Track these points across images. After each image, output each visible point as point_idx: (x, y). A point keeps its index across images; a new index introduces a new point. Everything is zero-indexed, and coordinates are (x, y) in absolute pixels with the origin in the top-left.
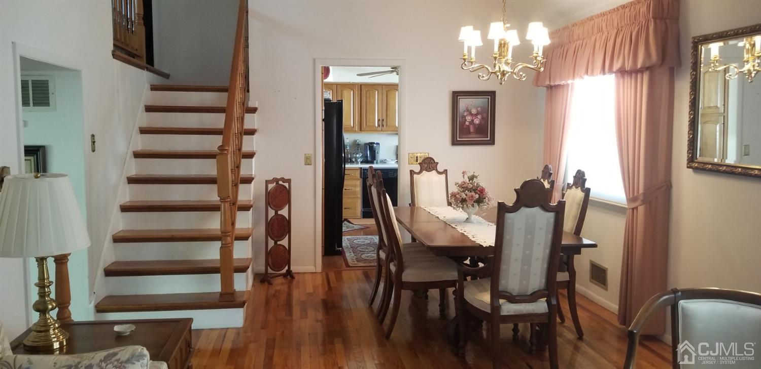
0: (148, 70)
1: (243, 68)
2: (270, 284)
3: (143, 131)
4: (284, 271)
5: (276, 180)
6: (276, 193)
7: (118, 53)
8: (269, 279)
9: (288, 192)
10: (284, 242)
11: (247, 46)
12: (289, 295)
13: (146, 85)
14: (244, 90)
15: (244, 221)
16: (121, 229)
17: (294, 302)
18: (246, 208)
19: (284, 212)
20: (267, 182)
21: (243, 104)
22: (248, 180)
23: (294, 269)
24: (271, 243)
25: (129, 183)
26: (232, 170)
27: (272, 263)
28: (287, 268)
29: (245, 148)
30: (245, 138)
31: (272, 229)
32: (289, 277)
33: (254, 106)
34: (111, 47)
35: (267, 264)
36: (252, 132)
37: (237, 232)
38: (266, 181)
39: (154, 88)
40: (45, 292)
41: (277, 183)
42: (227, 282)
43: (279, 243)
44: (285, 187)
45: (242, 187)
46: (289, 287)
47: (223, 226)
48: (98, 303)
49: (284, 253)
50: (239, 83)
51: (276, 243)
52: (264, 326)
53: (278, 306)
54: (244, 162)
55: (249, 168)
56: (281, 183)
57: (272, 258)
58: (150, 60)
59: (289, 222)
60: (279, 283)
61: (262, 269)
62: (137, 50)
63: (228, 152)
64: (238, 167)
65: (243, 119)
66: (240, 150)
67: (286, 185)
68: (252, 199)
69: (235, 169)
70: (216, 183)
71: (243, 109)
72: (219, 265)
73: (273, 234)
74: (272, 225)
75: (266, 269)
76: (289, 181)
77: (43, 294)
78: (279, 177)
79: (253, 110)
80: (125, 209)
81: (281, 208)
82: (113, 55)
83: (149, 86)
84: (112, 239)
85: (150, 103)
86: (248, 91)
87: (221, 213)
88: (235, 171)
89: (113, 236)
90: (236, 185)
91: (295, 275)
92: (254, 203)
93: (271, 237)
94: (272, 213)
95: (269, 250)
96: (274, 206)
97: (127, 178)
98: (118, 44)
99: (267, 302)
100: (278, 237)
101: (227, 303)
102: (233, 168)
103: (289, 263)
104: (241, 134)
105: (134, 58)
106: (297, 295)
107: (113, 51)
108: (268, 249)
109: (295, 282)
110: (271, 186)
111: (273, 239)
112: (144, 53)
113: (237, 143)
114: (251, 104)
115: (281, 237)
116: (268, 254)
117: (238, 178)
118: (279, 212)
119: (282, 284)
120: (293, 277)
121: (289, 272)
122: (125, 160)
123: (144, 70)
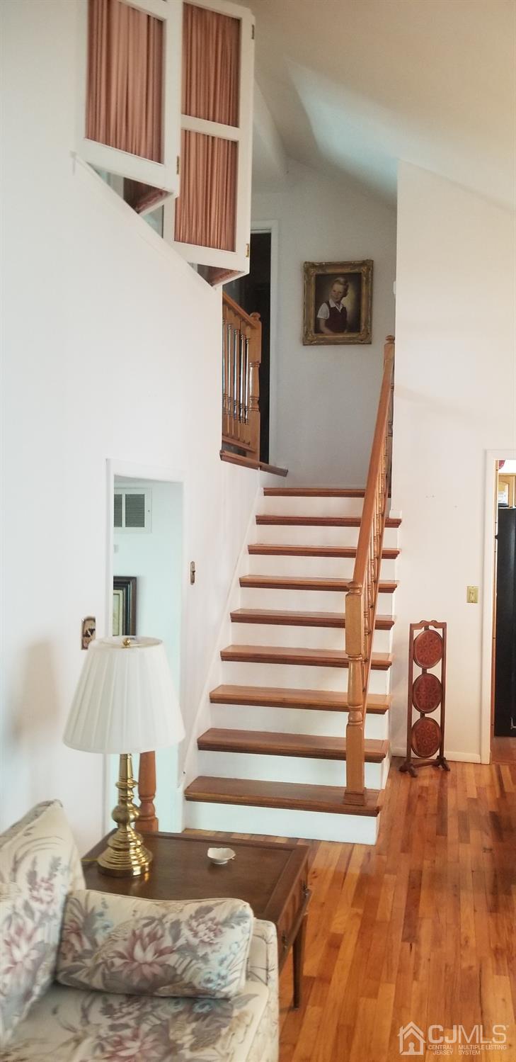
0: (262, 468)
1: (384, 466)
2: (414, 776)
3: (253, 551)
4: (435, 757)
5: (425, 624)
6: (424, 642)
7: (227, 453)
8: (413, 768)
9: (442, 641)
10: (435, 715)
11: (391, 435)
12: (442, 800)
13: (259, 488)
14: (385, 496)
15: (380, 685)
16: (220, 684)
17: (450, 812)
18: (382, 666)
19: (435, 671)
20: (412, 627)
21: (383, 515)
22: (386, 625)
23: (448, 755)
24: (416, 715)
25: (232, 621)
26: (365, 612)
27: (418, 745)
28: (438, 753)
29: (384, 578)
30: (384, 562)
31: (418, 695)
32: (440, 766)
33: (397, 518)
34: (219, 446)
35: (410, 746)
36: (392, 555)
37: (370, 702)
38: (411, 625)
39: (268, 492)
40: (127, 797)
41: (427, 629)
42: (355, 775)
43: (426, 715)
44: (438, 635)
45: (377, 634)
46: (442, 785)
47: (351, 691)
48: (188, 787)
49: (435, 731)
50: (379, 486)
51: (422, 715)
52: (406, 848)
53: (426, 815)
54: (381, 597)
55: (386, 606)
56: (431, 628)
57: (417, 737)
58: (264, 456)
59: (442, 686)
60: (427, 777)
61: (402, 749)
62: (249, 444)
63: (361, 591)
64: (373, 607)
65: (381, 536)
66: (376, 582)
67: (440, 631)
68: (390, 652)
69: (369, 612)
70: (344, 627)
71: (383, 523)
72: (344, 749)
73: (419, 703)
74: (418, 690)
75: (409, 753)
76: (443, 626)
77: (124, 800)
78: (429, 620)
79: (396, 523)
80: (226, 657)
81: (431, 664)
82: (221, 456)
83: (262, 489)
84: (209, 697)
85: (262, 513)
86: (390, 496)
87: (350, 670)
88: (369, 614)
89: (210, 694)
90: (370, 633)
91: (450, 766)
92: (393, 658)
93: (416, 707)
94: (418, 671)
95: (413, 725)
96: (421, 661)
97: (231, 614)
98: (226, 440)
99: (410, 808)
100: (426, 707)
101: (354, 808)
102: (367, 610)
103: (441, 746)
104: (378, 558)
105: (245, 455)
106: (453, 800)
107: (221, 452)
108: (411, 723)
109: (449, 776)
110: (417, 633)
111: (419, 710)
112: (257, 447)
113: (373, 573)
114: (393, 515)
115: (431, 708)
116: (411, 730)
117: (373, 622)
118: (429, 671)
119: (431, 777)
120: (446, 769)
121: (441, 759)
122: (229, 590)
123: (257, 469)
